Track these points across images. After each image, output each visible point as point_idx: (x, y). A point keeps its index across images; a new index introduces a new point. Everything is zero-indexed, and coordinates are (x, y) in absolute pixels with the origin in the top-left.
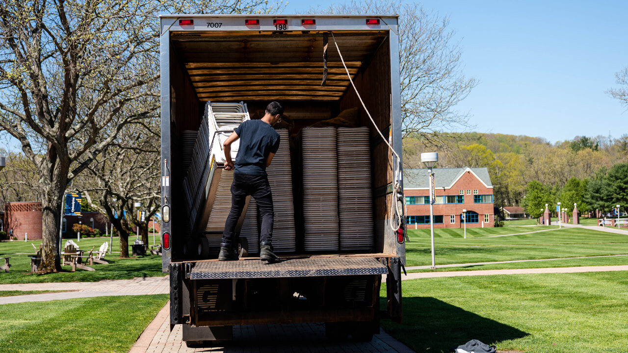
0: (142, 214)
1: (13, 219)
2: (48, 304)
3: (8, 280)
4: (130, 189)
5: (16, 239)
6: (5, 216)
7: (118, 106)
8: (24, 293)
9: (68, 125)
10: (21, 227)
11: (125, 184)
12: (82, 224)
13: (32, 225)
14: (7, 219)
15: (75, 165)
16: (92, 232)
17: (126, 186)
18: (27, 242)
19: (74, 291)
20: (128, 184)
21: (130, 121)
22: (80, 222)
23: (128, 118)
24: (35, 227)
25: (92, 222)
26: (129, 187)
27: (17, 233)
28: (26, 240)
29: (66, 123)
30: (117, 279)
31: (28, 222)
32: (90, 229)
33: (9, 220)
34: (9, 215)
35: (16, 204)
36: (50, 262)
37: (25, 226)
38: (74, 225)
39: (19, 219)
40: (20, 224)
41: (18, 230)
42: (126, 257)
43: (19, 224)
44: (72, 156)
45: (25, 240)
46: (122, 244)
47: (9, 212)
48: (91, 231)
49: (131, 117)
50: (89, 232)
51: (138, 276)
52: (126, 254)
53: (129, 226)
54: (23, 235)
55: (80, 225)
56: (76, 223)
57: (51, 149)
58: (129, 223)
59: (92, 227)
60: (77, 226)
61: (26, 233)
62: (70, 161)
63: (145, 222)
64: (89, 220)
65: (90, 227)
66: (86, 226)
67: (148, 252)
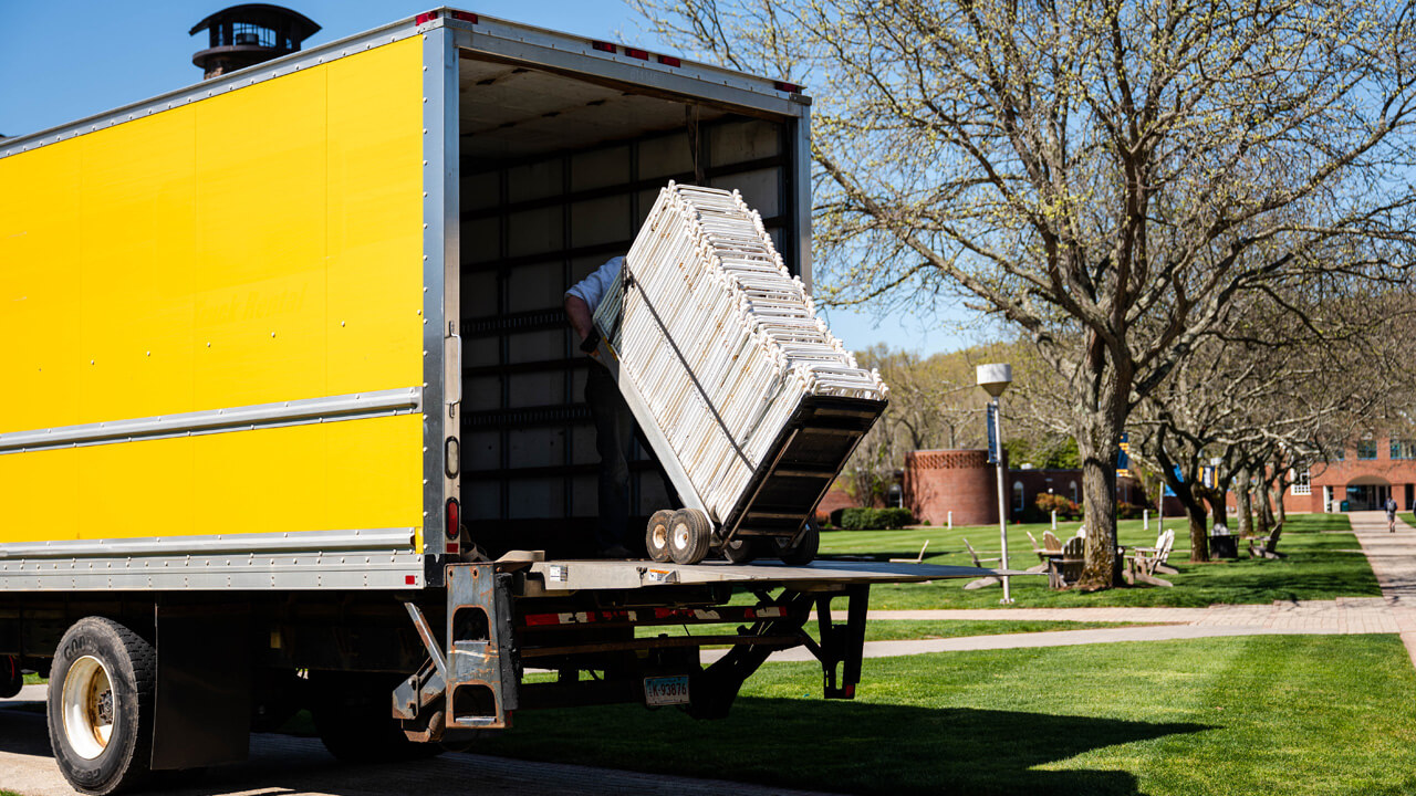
0: (1204, 472)
1: (921, 483)
2: (1187, 645)
3: (1031, 602)
4: (1207, 421)
5: (928, 524)
6: (906, 479)
7: (1230, 253)
8: (1088, 626)
9: (1132, 297)
10: (937, 500)
11: (1197, 411)
12: (1054, 493)
13: (959, 497)
14: (910, 484)
15: (1143, 374)
16: (1076, 510)
17: (1198, 416)
18: (952, 529)
19: (1177, 623)
20: (1202, 411)
21: (1243, 284)
22: (1051, 490)
23: (1240, 278)
24: (965, 501)
25: (1073, 490)
26: (1204, 417)
27: (928, 513)
28: (950, 526)
29: (1128, 294)
30: (1241, 603)
31: (950, 491)
32: (1070, 503)
33: (914, 487)
34: (913, 476)
35: (927, 455)
36: (1101, 567)
37: (945, 497)
38: (1039, 495)
39: (933, 485)
40: (936, 494)
41: (932, 505)
42: (1203, 560)
43: (933, 495)
44: (1139, 358)
45: (946, 524)
46: (1196, 534)
47: (913, 470)
48: (1073, 507)
49: (1246, 275)
50: (1069, 509)
51: (1278, 598)
52: (1203, 555)
53: (1148, 498)
54: (941, 516)
55: (1051, 497)
56: (1042, 492)
57: (1094, 345)
58: (1147, 491)
59: (1073, 500)
60: (1044, 498)
61: (950, 513)
62: (1135, 367)
63: (1220, 489)
64: (1068, 486)
65: (1070, 500)
66: (1063, 499)
67: (1241, 552)
